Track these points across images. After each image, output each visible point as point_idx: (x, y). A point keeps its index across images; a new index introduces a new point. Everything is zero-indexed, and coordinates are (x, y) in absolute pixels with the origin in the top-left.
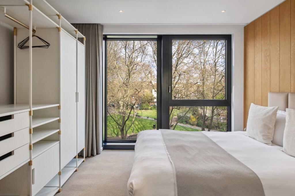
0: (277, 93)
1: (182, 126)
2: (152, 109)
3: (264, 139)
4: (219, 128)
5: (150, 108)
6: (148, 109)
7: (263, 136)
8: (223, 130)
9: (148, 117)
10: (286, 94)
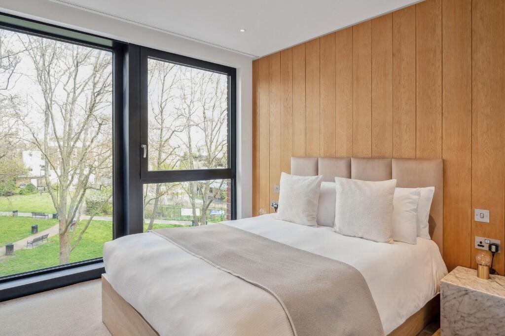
0: (304, 157)
1: (99, 220)
2: (24, 192)
3: (308, 220)
4: (163, 216)
5: (18, 191)
6: (13, 194)
7: (308, 216)
8: (170, 217)
9: (15, 210)
10: (316, 159)
